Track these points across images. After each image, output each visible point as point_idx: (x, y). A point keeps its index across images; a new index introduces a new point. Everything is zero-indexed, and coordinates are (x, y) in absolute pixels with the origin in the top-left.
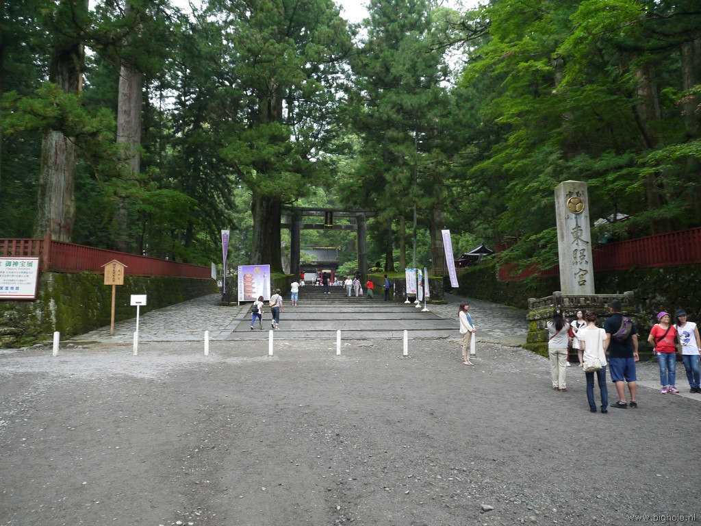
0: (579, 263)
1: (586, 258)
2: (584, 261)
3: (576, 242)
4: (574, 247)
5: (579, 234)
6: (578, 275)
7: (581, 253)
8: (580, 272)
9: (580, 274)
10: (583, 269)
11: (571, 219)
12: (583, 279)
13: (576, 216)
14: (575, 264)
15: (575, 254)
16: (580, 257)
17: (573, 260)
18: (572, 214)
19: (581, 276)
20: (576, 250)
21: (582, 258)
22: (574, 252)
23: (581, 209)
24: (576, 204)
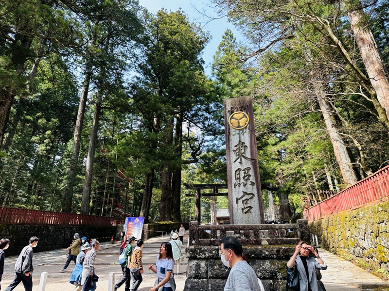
0: (242, 185)
3: (239, 160)
4: (237, 165)
5: (243, 151)
6: (241, 200)
7: (245, 173)
8: (244, 196)
9: (244, 199)
10: (248, 193)
11: (234, 135)
12: (249, 205)
13: (239, 131)
14: (237, 187)
15: (238, 175)
16: (244, 177)
17: (235, 181)
18: (234, 130)
19: (245, 202)
20: (239, 170)
21: (246, 178)
22: (236, 171)
23: (246, 124)
24: (239, 119)
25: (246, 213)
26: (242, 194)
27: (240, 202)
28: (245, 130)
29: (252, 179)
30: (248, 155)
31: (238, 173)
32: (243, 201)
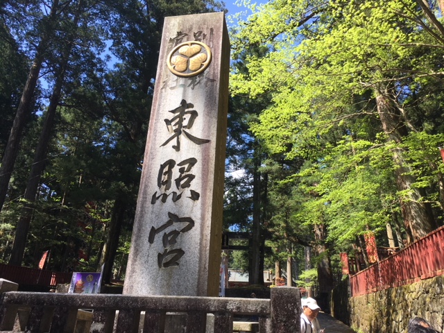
0: (170, 199)
1: (196, 185)
2: (187, 192)
3: (174, 142)
4: (168, 153)
5: (185, 123)
6: (161, 234)
7: (182, 171)
8: (169, 223)
9: (168, 230)
10: (181, 216)
11: (172, 88)
12: (176, 247)
13: (186, 82)
14: (158, 202)
15: (165, 174)
16: (178, 181)
17: (157, 189)
18: (176, 77)
19: (169, 238)
20: (171, 163)
21: (182, 182)
22: (163, 167)
23: (202, 65)
24: (190, 55)
25: (166, 265)
26: (166, 219)
27: (159, 238)
28: (198, 79)
31: (166, 169)
32: (165, 236)
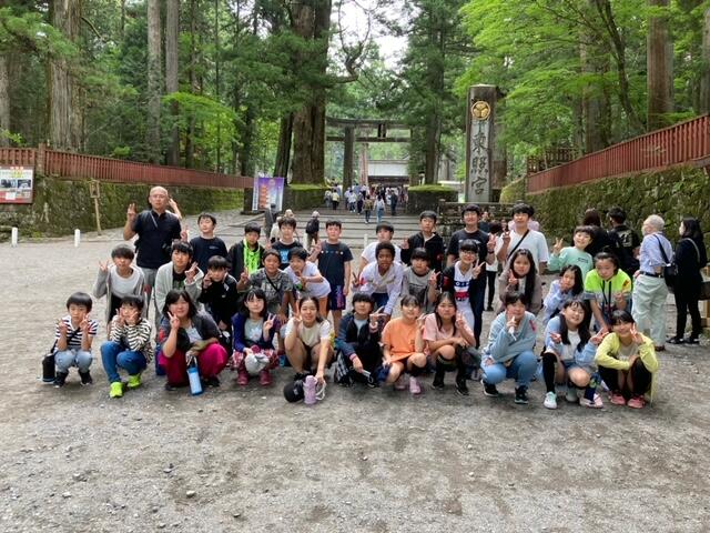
0: (478, 171)
2: (484, 169)
3: (477, 150)
4: (475, 154)
5: (481, 141)
6: (476, 184)
7: (481, 161)
9: (478, 182)
10: (482, 178)
11: (474, 125)
12: (481, 188)
13: (480, 122)
14: (474, 173)
17: (472, 168)
18: (476, 120)
20: (477, 158)
21: (482, 166)
23: (487, 115)
24: (481, 109)
25: (478, 194)
26: (477, 179)
28: (485, 122)
29: (486, 167)
30: (486, 145)
